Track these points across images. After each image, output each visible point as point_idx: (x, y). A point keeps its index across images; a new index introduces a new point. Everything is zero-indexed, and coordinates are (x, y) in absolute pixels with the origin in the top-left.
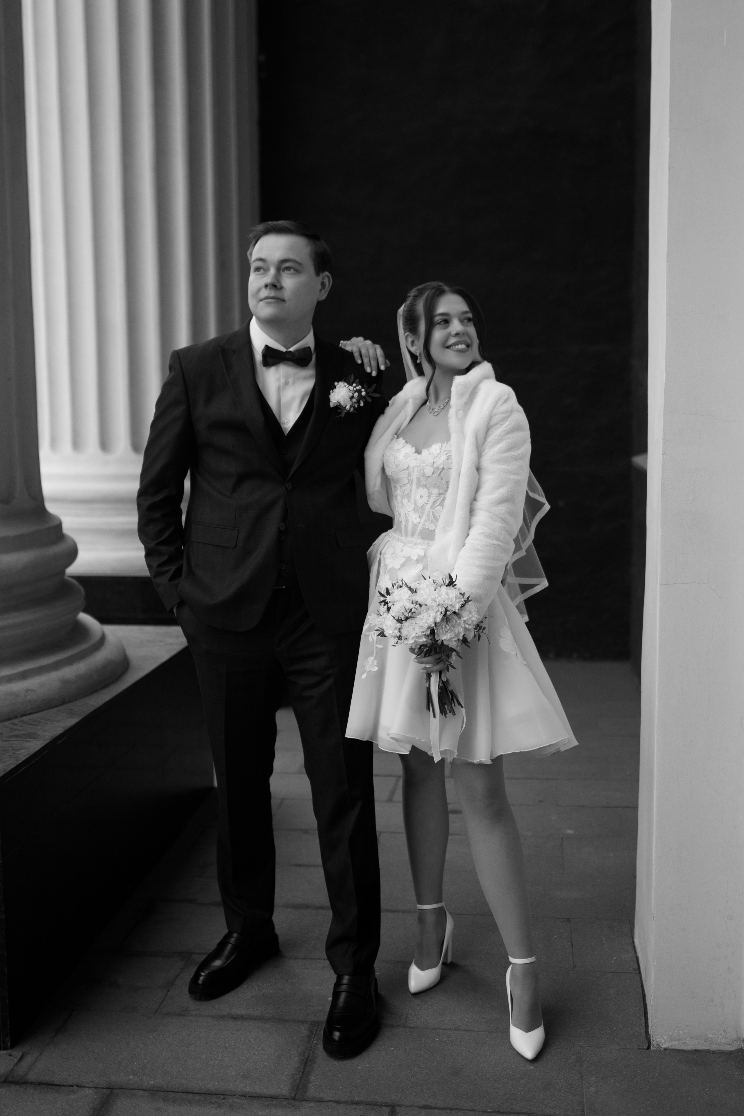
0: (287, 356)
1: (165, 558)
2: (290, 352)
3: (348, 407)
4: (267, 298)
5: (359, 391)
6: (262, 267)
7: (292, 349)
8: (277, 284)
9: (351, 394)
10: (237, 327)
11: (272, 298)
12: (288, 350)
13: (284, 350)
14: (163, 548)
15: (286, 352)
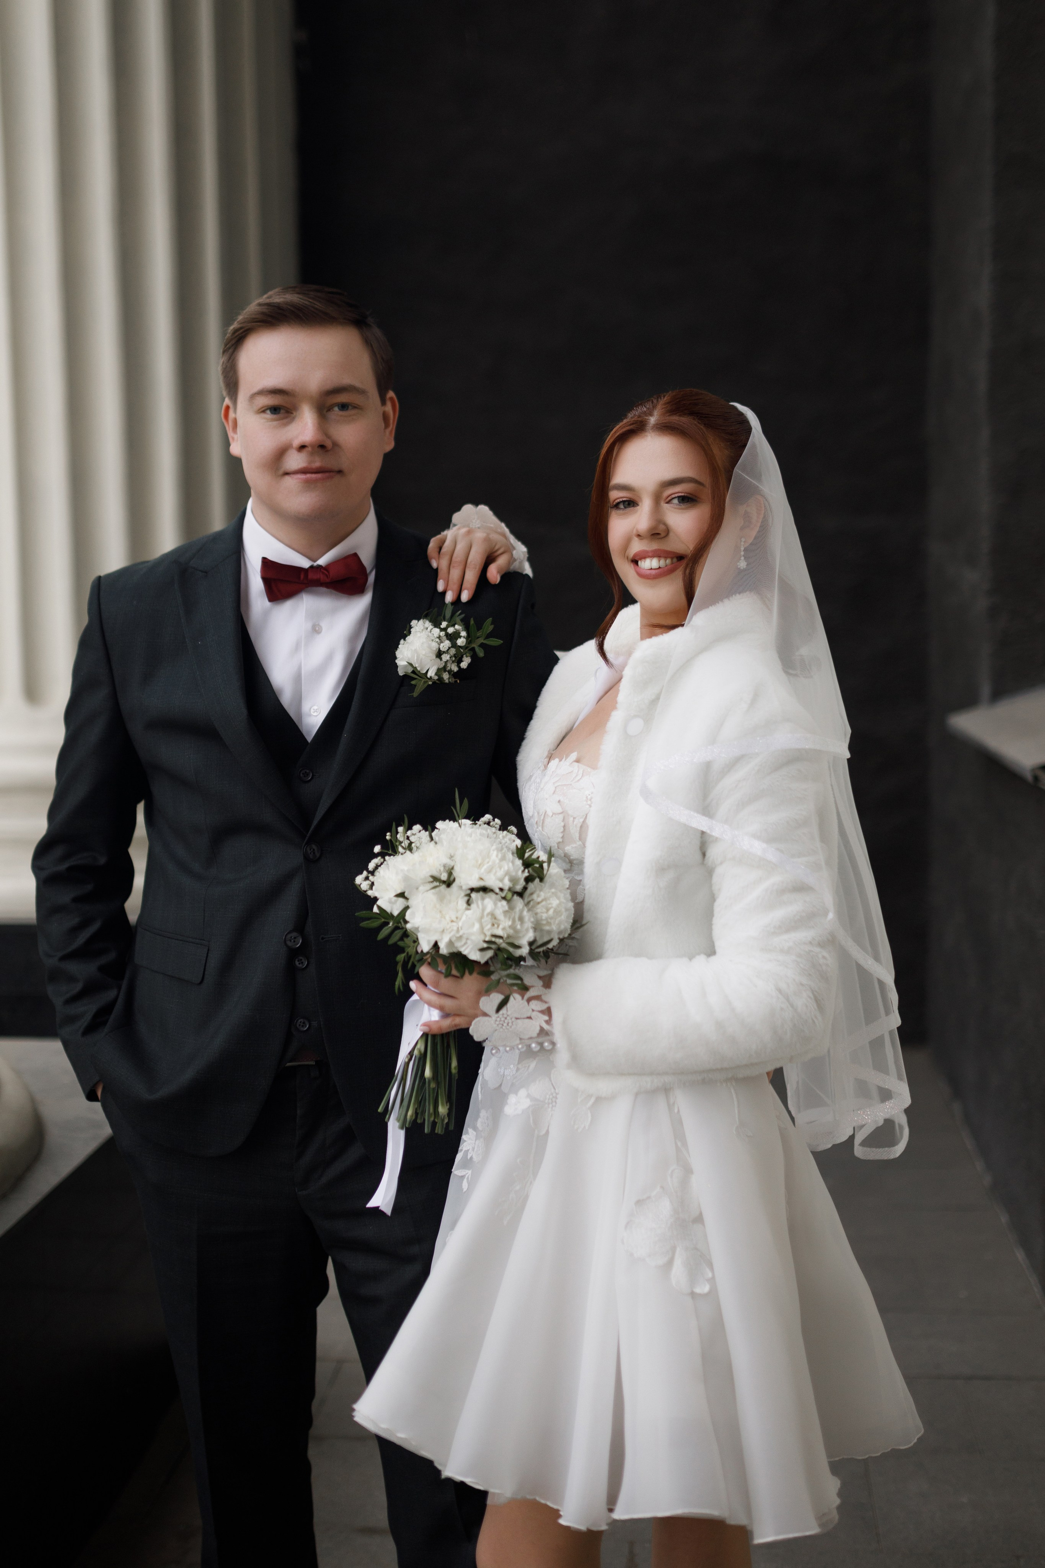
0: (311, 576)
1: (78, 987)
2: (319, 567)
3: (431, 673)
4: (303, 471)
5: (452, 638)
6: (282, 406)
7: (322, 561)
8: (328, 444)
9: (435, 646)
10: (218, 523)
11: (317, 471)
12: (315, 564)
13: (305, 563)
14: (73, 967)
15: (312, 567)
